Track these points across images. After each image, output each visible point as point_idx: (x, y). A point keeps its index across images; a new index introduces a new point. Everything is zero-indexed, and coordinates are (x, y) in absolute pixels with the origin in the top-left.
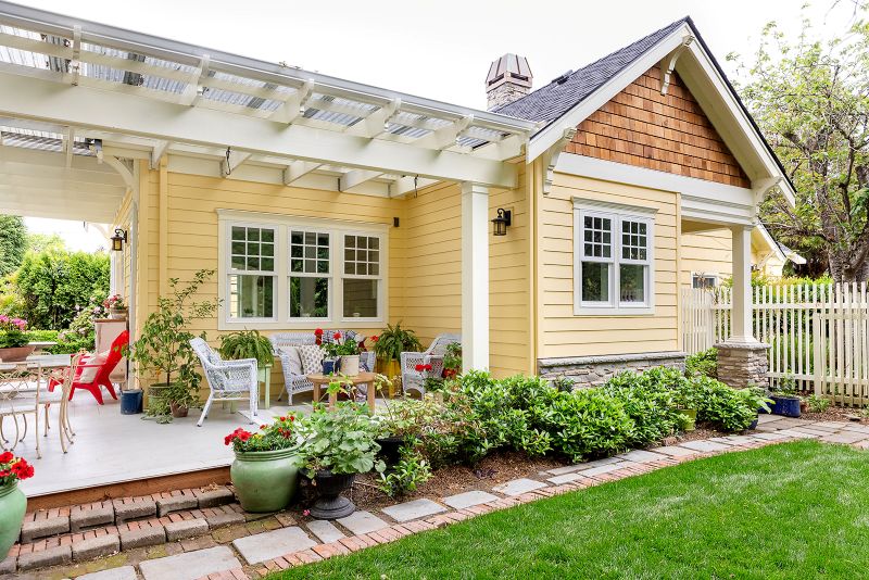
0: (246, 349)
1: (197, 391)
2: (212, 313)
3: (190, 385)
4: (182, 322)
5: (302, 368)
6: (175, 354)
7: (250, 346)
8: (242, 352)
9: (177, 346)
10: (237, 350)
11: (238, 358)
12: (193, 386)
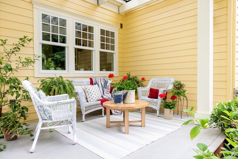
0: (60, 88)
1: (25, 119)
2: (33, 64)
3: (19, 115)
4: (11, 69)
5: (86, 98)
6: (6, 93)
7: (61, 86)
8: (57, 91)
9: (7, 87)
10: (53, 89)
11: (54, 95)
12: (22, 115)
